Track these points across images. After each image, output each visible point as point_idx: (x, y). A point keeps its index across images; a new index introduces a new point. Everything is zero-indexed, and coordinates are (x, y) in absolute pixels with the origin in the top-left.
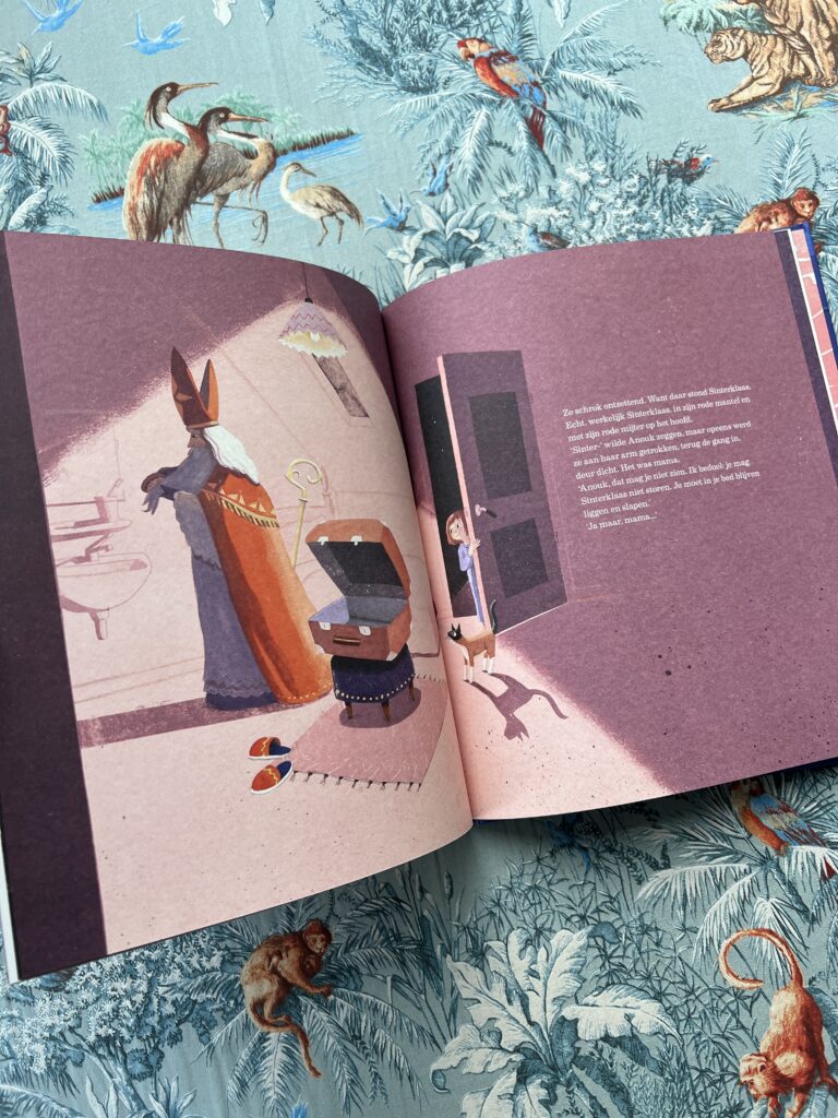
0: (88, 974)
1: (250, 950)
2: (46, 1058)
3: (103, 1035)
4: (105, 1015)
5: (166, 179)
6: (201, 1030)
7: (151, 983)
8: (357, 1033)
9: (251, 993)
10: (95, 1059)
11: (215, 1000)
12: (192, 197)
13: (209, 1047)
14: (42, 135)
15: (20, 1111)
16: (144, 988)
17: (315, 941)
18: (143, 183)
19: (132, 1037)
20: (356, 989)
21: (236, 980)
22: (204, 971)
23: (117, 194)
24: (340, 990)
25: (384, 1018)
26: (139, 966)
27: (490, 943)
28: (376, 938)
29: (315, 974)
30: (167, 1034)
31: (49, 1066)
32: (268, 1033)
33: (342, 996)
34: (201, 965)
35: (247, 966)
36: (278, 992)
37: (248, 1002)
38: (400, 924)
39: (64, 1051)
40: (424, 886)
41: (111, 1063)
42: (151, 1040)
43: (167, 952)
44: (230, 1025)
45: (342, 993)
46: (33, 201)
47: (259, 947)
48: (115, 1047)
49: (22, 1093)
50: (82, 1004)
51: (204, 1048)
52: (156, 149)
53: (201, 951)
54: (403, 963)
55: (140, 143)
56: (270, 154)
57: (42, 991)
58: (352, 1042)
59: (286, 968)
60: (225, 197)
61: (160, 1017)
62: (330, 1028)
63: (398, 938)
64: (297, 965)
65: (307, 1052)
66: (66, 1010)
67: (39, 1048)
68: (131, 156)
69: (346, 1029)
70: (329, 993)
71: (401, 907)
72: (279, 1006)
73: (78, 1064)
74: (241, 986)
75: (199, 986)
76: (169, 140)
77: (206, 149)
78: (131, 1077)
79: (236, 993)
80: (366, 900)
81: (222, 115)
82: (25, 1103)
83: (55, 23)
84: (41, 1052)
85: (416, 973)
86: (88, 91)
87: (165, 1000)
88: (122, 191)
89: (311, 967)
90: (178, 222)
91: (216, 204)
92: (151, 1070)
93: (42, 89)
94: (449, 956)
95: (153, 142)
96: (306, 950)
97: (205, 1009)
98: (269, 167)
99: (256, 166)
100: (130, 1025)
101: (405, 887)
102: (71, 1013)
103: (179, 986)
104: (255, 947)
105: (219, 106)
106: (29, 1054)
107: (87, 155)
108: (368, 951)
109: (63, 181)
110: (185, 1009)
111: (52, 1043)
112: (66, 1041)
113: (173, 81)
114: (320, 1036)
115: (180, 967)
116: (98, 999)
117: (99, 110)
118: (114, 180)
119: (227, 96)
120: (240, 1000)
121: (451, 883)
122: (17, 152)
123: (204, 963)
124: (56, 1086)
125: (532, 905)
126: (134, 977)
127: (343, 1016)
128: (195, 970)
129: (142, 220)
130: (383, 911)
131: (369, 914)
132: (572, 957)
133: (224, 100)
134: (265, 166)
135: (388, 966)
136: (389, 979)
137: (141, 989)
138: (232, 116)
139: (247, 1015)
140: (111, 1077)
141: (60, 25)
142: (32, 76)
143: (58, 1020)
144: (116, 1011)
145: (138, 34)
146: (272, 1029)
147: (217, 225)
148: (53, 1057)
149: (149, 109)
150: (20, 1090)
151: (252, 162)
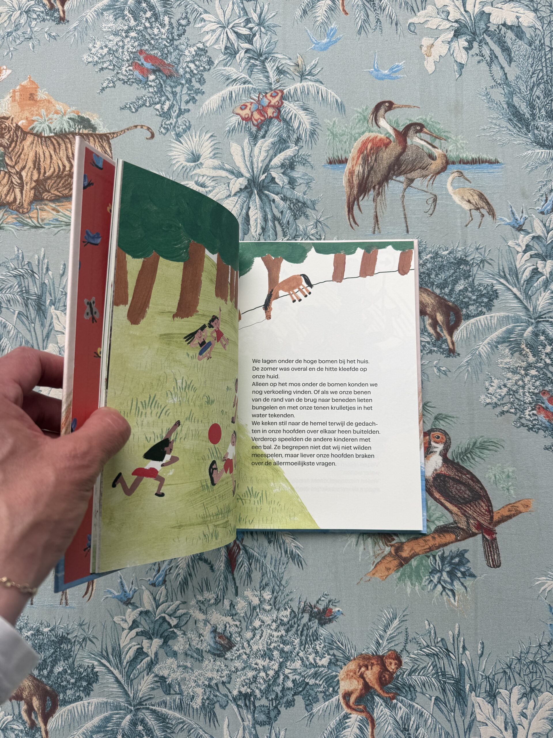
0: (241, 651)
1: (348, 659)
2: (203, 699)
3: (244, 692)
4: (248, 679)
5: (376, 160)
6: (308, 702)
7: (281, 666)
8: (406, 727)
9: (345, 686)
10: (235, 707)
11: (320, 685)
12: (390, 175)
13: (311, 714)
14: (302, 114)
15: (176, 731)
16: (276, 667)
17: (391, 664)
18: (360, 159)
19: (262, 696)
20: (412, 699)
21: (336, 676)
22: (315, 666)
23: (343, 162)
24: (401, 698)
25: (426, 721)
26: (276, 653)
27: (500, 690)
28: (429, 671)
29: (387, 684)
30: (285, 700)
31: (203, 704)
32: (350, 714)
33: (402, 702)
34: (315, 662)
35: (345, 668)
36: (361, 690)
37: (341, 692)
38: (447, 666)
39: (216, 696)
40: (466, 645)
41: (245, 711)
42: (274, 701)
43: (294, 649)
44: (327, 703)
45: (402, 700)
46: (289, 153)
47: (354, 659)
48: (249, 700)
49: (181, 719)
50: (234, 669)
51: (307, 714)
52: (373, 139)
53: (317, 653)
54: (444, 690)
55: (363, 133)
56: (444, 161)
57: (209, 654)
58: (402, 731)
59: (370, 676)
60: (412, 180)
61: (283, 688)
62: (391, 720)
63: (444, 674)
64: (377, 676)
65: (372, 732)
66: (222, 670)
67: (200, 691)
68: (356, 140)
69: (400, 723)
70: (394, 698)
71: (449, 655)
72: (360, 700)
73: (223, 707)
74: (338, 681)
75: (311, 674)
76: (382, 136)
77: (405, 148)
78: (256, 722)
79: (334, 684)
80: (428, 646)
81: (418, 128)
82: (181, 725)
83: (323, 47)
84: (201, 695)
85: (451, 697)
86: (336, 93)
87: (288, 678)
88: (346, 160)
89: (386, 679)
90: (379, 189)
91: (405, 183)
92: (269, 721)
93: (307, 85)
94: (473, 693)
95: (372, 135)
96: (384, 668)
97: (313, 690)
98: (442, 169)
99: (435, 165)
100: (262, 688)
101: (454, 644)
102: (226, 672)
103: (299, 671)
104: (352, 658)
105: (417, 122)
106: (192, 694)
107: (328, 133)
108: (423, 678)
109: (310, 145)
110: (300, 687)
111: (209, 689)
112: (218, 690)
113: (391, 100)
114: (383, 724)
115: (302, 659)
116: (244, 668)
117: (341, 107)
118: (343, 152)
119: (424, 118)
120: (336, 689)
121: (483, 648)
122: (285, 120)
123: (318, 661)
124: (205, 718)
125: (531, 672)
126: (271, 659)
127: (399, 715)
128: (311, 664)
129: (356, 182)
130: (437, 655)
131: (428, 655)
132: (549, 710)
133: (421, 119)
134: (440, 168)
135: (434, 689)
136: (433, 698)
137: (274, 667)
138: (425, 130)
139: (339, 700)
140: (243, 721)
141: (326, 49)
142: (302, 76)
143: (215, 675)
144: (255, 678)
145: (374, 65)
146: (354, 712)
147: (403, 196)
148: (208, 699)
149: (373, 113)
150: (180, 716)
151: (432, 162)
